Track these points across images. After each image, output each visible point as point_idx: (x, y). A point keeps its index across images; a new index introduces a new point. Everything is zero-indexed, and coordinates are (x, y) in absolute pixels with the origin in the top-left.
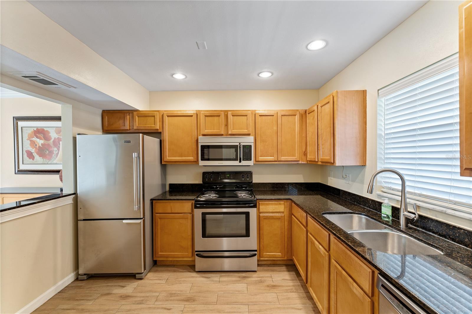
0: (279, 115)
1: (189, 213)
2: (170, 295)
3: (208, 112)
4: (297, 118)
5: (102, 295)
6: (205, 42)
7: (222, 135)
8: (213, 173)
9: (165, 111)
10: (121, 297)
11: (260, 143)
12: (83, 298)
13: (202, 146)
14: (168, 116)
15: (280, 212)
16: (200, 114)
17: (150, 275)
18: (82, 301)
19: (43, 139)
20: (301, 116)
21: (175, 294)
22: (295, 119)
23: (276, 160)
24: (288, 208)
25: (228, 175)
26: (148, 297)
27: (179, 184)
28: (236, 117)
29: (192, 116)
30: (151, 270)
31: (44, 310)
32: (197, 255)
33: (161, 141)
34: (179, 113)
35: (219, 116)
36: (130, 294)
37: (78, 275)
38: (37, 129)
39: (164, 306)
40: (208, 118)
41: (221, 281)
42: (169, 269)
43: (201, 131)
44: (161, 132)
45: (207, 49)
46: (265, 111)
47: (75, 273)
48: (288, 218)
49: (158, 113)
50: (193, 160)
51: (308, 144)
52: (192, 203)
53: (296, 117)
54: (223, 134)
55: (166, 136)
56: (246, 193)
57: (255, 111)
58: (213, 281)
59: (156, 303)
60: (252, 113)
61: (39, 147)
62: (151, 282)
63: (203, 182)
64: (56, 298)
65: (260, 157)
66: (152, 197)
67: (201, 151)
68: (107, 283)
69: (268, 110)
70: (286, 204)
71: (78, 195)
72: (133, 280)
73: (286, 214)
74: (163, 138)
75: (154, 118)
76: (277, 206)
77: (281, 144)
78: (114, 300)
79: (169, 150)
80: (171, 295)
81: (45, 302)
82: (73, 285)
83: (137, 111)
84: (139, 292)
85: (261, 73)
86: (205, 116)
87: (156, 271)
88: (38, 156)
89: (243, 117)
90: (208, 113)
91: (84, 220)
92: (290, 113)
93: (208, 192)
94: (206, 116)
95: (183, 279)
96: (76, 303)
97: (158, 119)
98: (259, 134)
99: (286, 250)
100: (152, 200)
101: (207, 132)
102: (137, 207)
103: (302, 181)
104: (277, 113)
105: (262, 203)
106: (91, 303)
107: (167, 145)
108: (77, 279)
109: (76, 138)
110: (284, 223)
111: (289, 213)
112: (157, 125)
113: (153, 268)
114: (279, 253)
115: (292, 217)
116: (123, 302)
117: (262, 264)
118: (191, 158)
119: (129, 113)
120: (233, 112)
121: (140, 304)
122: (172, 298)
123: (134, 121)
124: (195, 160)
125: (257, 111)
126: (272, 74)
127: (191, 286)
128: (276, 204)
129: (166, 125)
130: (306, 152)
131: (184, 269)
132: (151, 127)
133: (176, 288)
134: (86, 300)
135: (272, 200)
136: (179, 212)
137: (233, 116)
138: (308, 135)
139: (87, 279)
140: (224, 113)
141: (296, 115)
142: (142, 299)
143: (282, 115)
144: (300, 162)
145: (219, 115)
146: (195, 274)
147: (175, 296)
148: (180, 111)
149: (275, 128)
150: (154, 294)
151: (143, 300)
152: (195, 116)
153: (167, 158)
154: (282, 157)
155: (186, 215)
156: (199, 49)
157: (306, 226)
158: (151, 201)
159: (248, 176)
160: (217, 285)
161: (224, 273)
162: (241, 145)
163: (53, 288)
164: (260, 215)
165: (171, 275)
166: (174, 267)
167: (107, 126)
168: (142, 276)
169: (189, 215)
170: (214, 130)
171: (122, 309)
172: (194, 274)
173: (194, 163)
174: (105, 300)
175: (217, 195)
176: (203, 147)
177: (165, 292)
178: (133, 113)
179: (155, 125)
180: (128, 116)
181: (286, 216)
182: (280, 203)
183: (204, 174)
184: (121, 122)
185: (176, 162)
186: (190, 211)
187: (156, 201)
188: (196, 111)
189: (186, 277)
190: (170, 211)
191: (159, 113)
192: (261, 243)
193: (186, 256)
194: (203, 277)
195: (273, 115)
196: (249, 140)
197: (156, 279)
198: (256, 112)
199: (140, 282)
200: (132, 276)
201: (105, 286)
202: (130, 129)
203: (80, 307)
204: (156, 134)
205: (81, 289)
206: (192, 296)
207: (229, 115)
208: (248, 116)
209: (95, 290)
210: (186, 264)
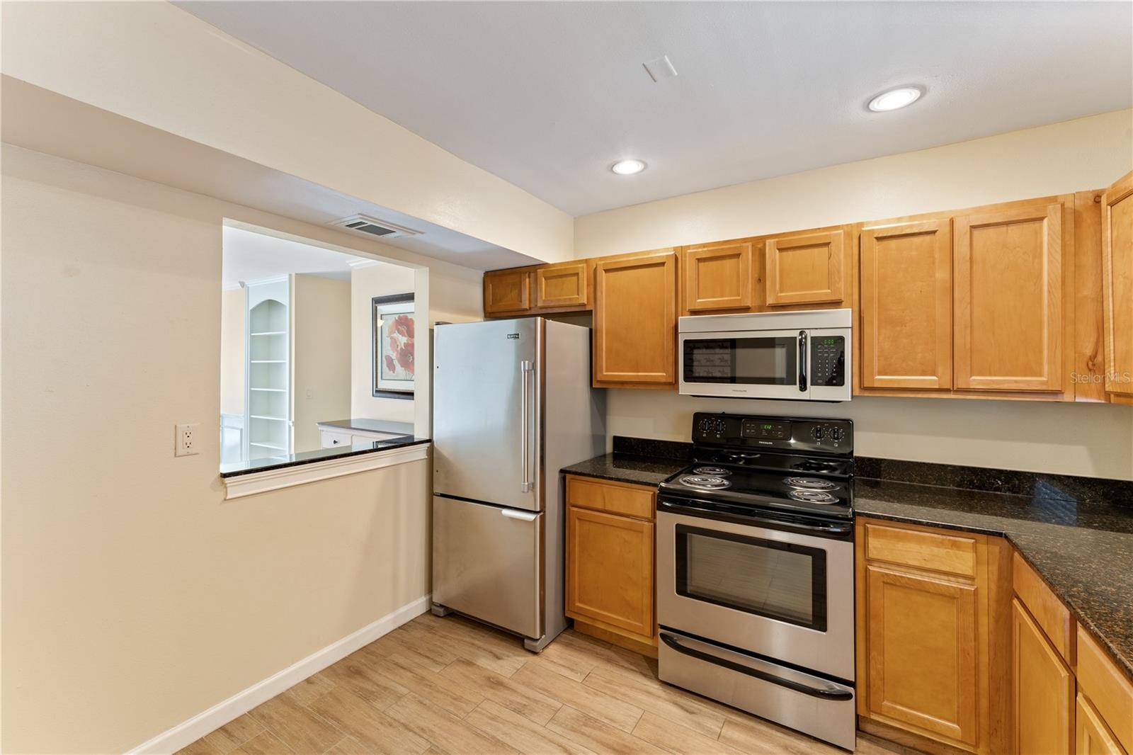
0: (962, 227)
1: (647, 518)
2: (584, 720)
3: (706, 249)
4: (1049, 230)
5: (460, 661)
6: (666, 57)
7: (747, 309)
8: (724, 416)
9: (601, 259)
10: (488, 679)
11: (879, 328)
12: (428, 655)
13: (686, 342)
14: (607, 271)
15: (956, 575)
16: (686, 257)
17: (554, 650)
18: (426, 660)
19: (406, 334)
20: (1070, 218)
21: (596, 720)
22: (1038, 233)
23: (948, 386)
24: (994, 568)
25: (770, 427)
26: (537, 702)
27: (635, 439)
28: (791, 253)
29: (663, 264)
30: (559, 638)
31: (372, 653)
32: (662, 635)
33: (591, 330)
34: (633, 261)
35: (738, 255)
36: (506, 681)
37: (431, 602)
38: (399, 317)
39: (564, 742)
40: (706, 263)
41: (724, 737)
42: (599, 649)
43: (686, 301)
44: (592, 311)
45: (676, 74)
46: (899, 219)
47: (428, 597)
48: (993, 604)
49: (585, 265)
50: (664, 380)
51: (1110, 325)
52: (654, 493)
53: (1041, 228)
54: (750, 306)
55: (602, 320)
56: (822, 488)
57: (861, 224)
58: (699, 725)
59: (550, 726)
60: (848, 235)
61: (401, 349)
62: (553, 669)
63: (693, 440)
64: (394, 637)
65: (879, 375)
66: (566, 464)
67: (685, 354)
68: (473, 638)
69: (911, 218)
70: (983, 548)
71: (435, 444)
72: (519, 649)
73: (986, 584)
74: (596, 325)
75: (576, 277)
76: (942, 552)
77: (968, 331)
78: (475, 682)
79: (609, 351)
80: (588, 720)
81: (377, 638)
82: (421, 621)
83: (544, 265)
84: (524, 683)
85: (877, 99)
86: (697, 259)
87: (568, 645)
88: (399, 366)
89: (816, 250)
90: (705, 251)
91: (442, 495)
92: (1013, 214)
93: (705, 468)
94: (699, 260)
95: (623, 690)
96: (418, 659)
97: (585, 279)
98: (876, 300)
99: (984, 721)
100: (563, 472)
101: (702, 302)
102: (526, 484)
103: (1087, 470)
104: (952, 222)
105: (878, 530)
106: (437, 670)
107: (603, 342)
108: (429, 612)
109: (433, 330)
110: (972, 619)
111: (999, 587)
112: (583, 294)
113: (564, 635)
114: (953, 722)
115: (1011, 606)
116: (489, 693)
117: (879, 734)
118: (660, 375)
119: (530, 273)
120: (781, 239)
121: (519, 712)
122: (585, 729)
123: (539, 289)
124: (671, 380)
125: (868, 223)
126: (923, 90)
127: (639, 717)
128: (941, 544)
129: (602, 294)
130: (1099, 358)
131: (631, 664)
132: (570, 299)
133: (601, 705)
134: (432, 659)
135: (920, 527)
136: (622, 511)
137: (781, 250)
138: (1108, 291)
139: (445, 617)
140: (753, 246)
141: (1041, 219)
142: (524, 701)
143: (972, 227)
144: (1067, 398)
145: (739, 252)
146: (657, 687)
147: (594, 728)
148: (636, 254)
149: (942, 274)
150: (551, 701)
151: (525, 705)
152: (670, 266)
153: (602, 373)
154: (973, 378)
155: (639, 522)
156: (655, 81)
157: (1071, 663)
158: (563, 474)
159: (835, 432)
160: (710, 743)
161: (740, 716)
162: (806, 338)
163: (390, 617)
164: (871, 568)
165: (598, 667)
166: (609, 649)
167: (491, 304)
168: (535, 647)
169: (646, 523)
170: (722, 296)
171: (483, 709)
172: (654, 687)
173: (667, 387)
174: (461, 673)
175: (726, 482)
176: (691, 345)
177: (574, 707)
178: (535, 272)
179: (578, 295)
180: (527, 280)
181: (983, 593)
182: (956, 541)
183: (698, 417)
184: (515, 293)
185: (623, 384)
186: (649, 515)
187: (573, 476)
188: (675, 249)
189: (632, 687)
190: (600, 506)
191: (588, 267)
192: (872, 662)
193: (637, 631)
194: (676, 704)
195: (934, 232)
196: (838, 321)
197: (563, 666)
198: (864, 229)
199: (531, 659)
200: (517, 640)
201: (469, 643)
202: (530, 308)
203: (420, 671)
204: (580, 315)
205: (431, 633)
206: (635, 747)
207: (770, 249)
208: (832, 244)
209: (451, 646)
210: (640, 652)
